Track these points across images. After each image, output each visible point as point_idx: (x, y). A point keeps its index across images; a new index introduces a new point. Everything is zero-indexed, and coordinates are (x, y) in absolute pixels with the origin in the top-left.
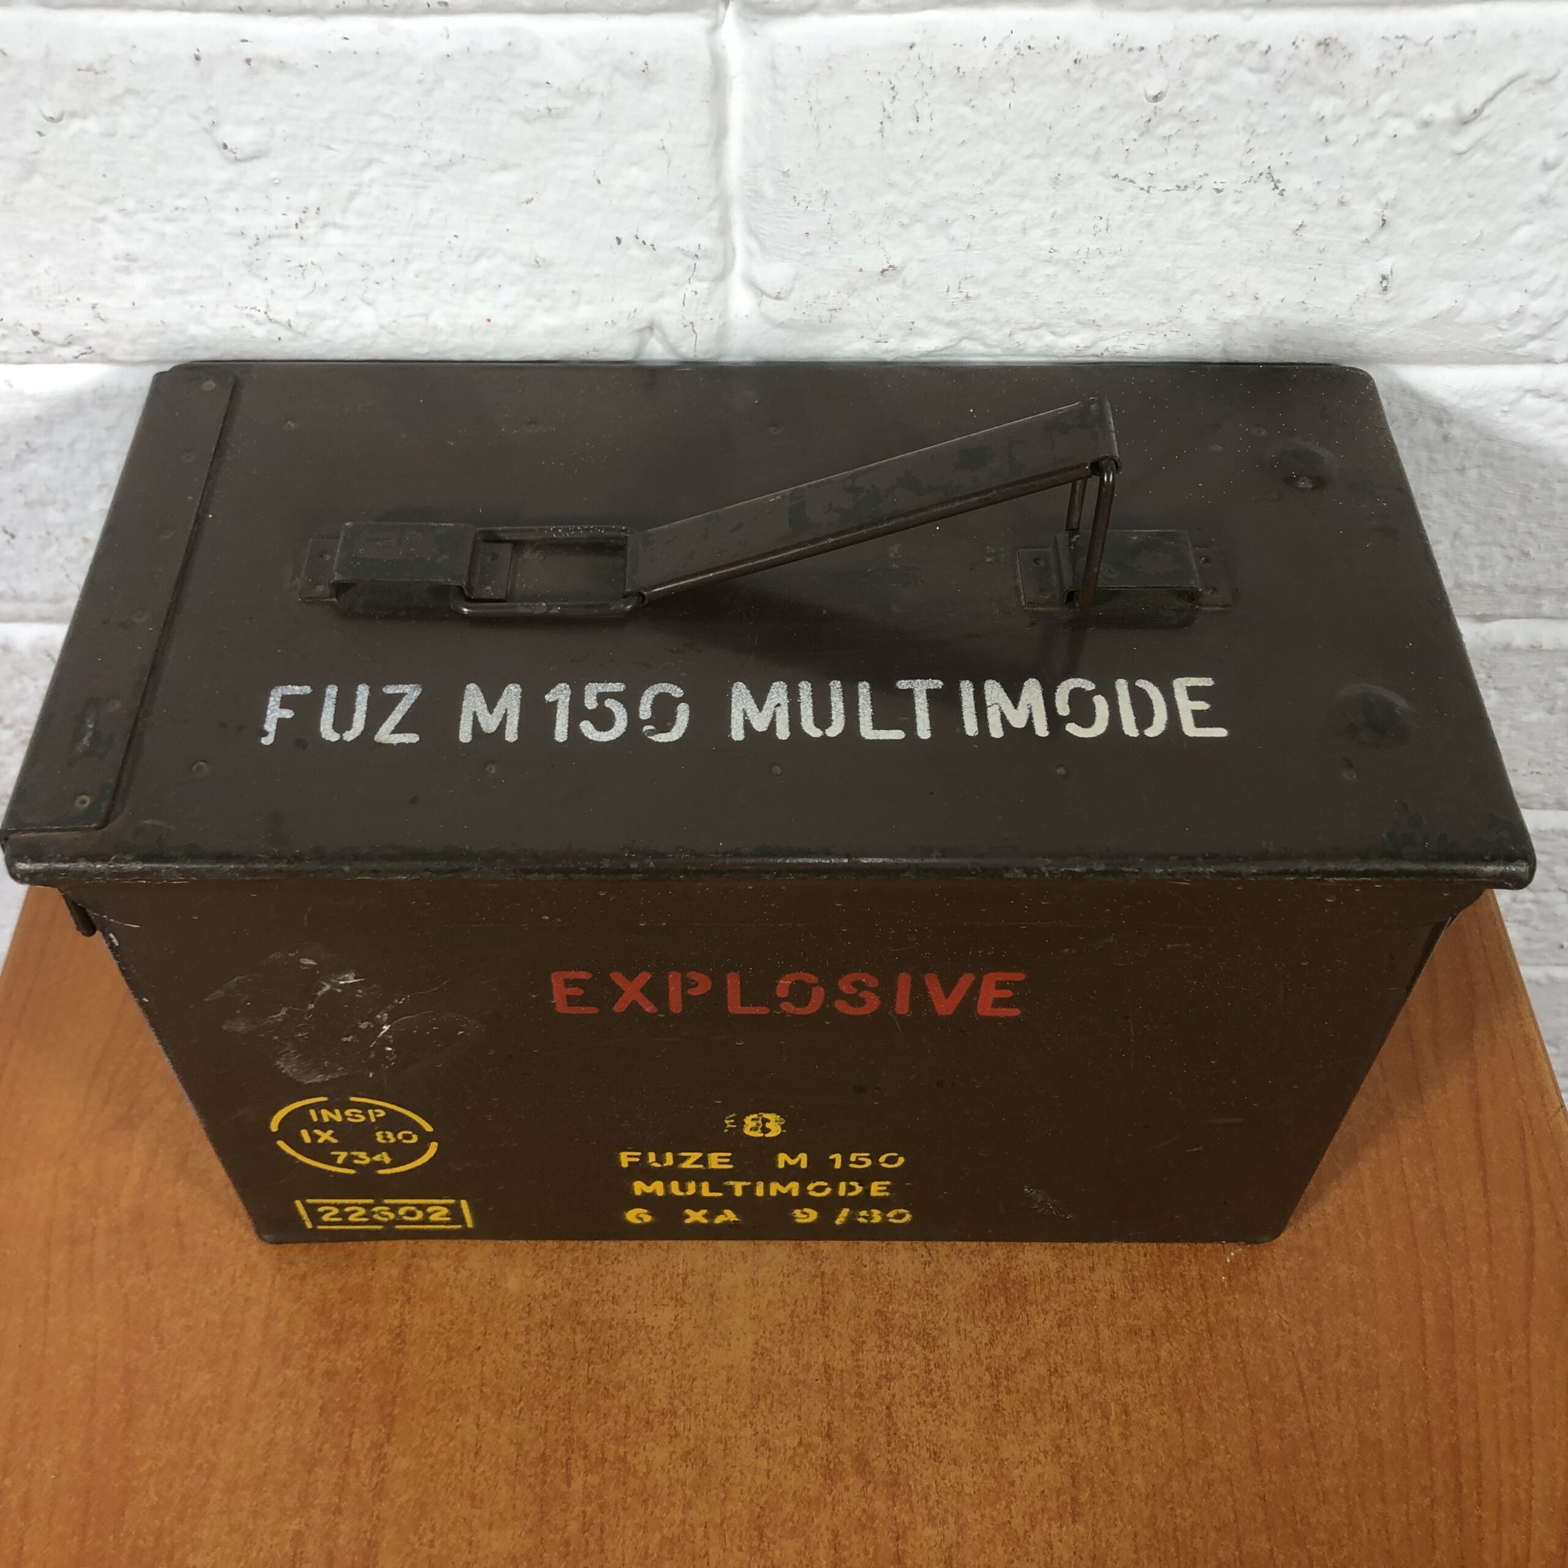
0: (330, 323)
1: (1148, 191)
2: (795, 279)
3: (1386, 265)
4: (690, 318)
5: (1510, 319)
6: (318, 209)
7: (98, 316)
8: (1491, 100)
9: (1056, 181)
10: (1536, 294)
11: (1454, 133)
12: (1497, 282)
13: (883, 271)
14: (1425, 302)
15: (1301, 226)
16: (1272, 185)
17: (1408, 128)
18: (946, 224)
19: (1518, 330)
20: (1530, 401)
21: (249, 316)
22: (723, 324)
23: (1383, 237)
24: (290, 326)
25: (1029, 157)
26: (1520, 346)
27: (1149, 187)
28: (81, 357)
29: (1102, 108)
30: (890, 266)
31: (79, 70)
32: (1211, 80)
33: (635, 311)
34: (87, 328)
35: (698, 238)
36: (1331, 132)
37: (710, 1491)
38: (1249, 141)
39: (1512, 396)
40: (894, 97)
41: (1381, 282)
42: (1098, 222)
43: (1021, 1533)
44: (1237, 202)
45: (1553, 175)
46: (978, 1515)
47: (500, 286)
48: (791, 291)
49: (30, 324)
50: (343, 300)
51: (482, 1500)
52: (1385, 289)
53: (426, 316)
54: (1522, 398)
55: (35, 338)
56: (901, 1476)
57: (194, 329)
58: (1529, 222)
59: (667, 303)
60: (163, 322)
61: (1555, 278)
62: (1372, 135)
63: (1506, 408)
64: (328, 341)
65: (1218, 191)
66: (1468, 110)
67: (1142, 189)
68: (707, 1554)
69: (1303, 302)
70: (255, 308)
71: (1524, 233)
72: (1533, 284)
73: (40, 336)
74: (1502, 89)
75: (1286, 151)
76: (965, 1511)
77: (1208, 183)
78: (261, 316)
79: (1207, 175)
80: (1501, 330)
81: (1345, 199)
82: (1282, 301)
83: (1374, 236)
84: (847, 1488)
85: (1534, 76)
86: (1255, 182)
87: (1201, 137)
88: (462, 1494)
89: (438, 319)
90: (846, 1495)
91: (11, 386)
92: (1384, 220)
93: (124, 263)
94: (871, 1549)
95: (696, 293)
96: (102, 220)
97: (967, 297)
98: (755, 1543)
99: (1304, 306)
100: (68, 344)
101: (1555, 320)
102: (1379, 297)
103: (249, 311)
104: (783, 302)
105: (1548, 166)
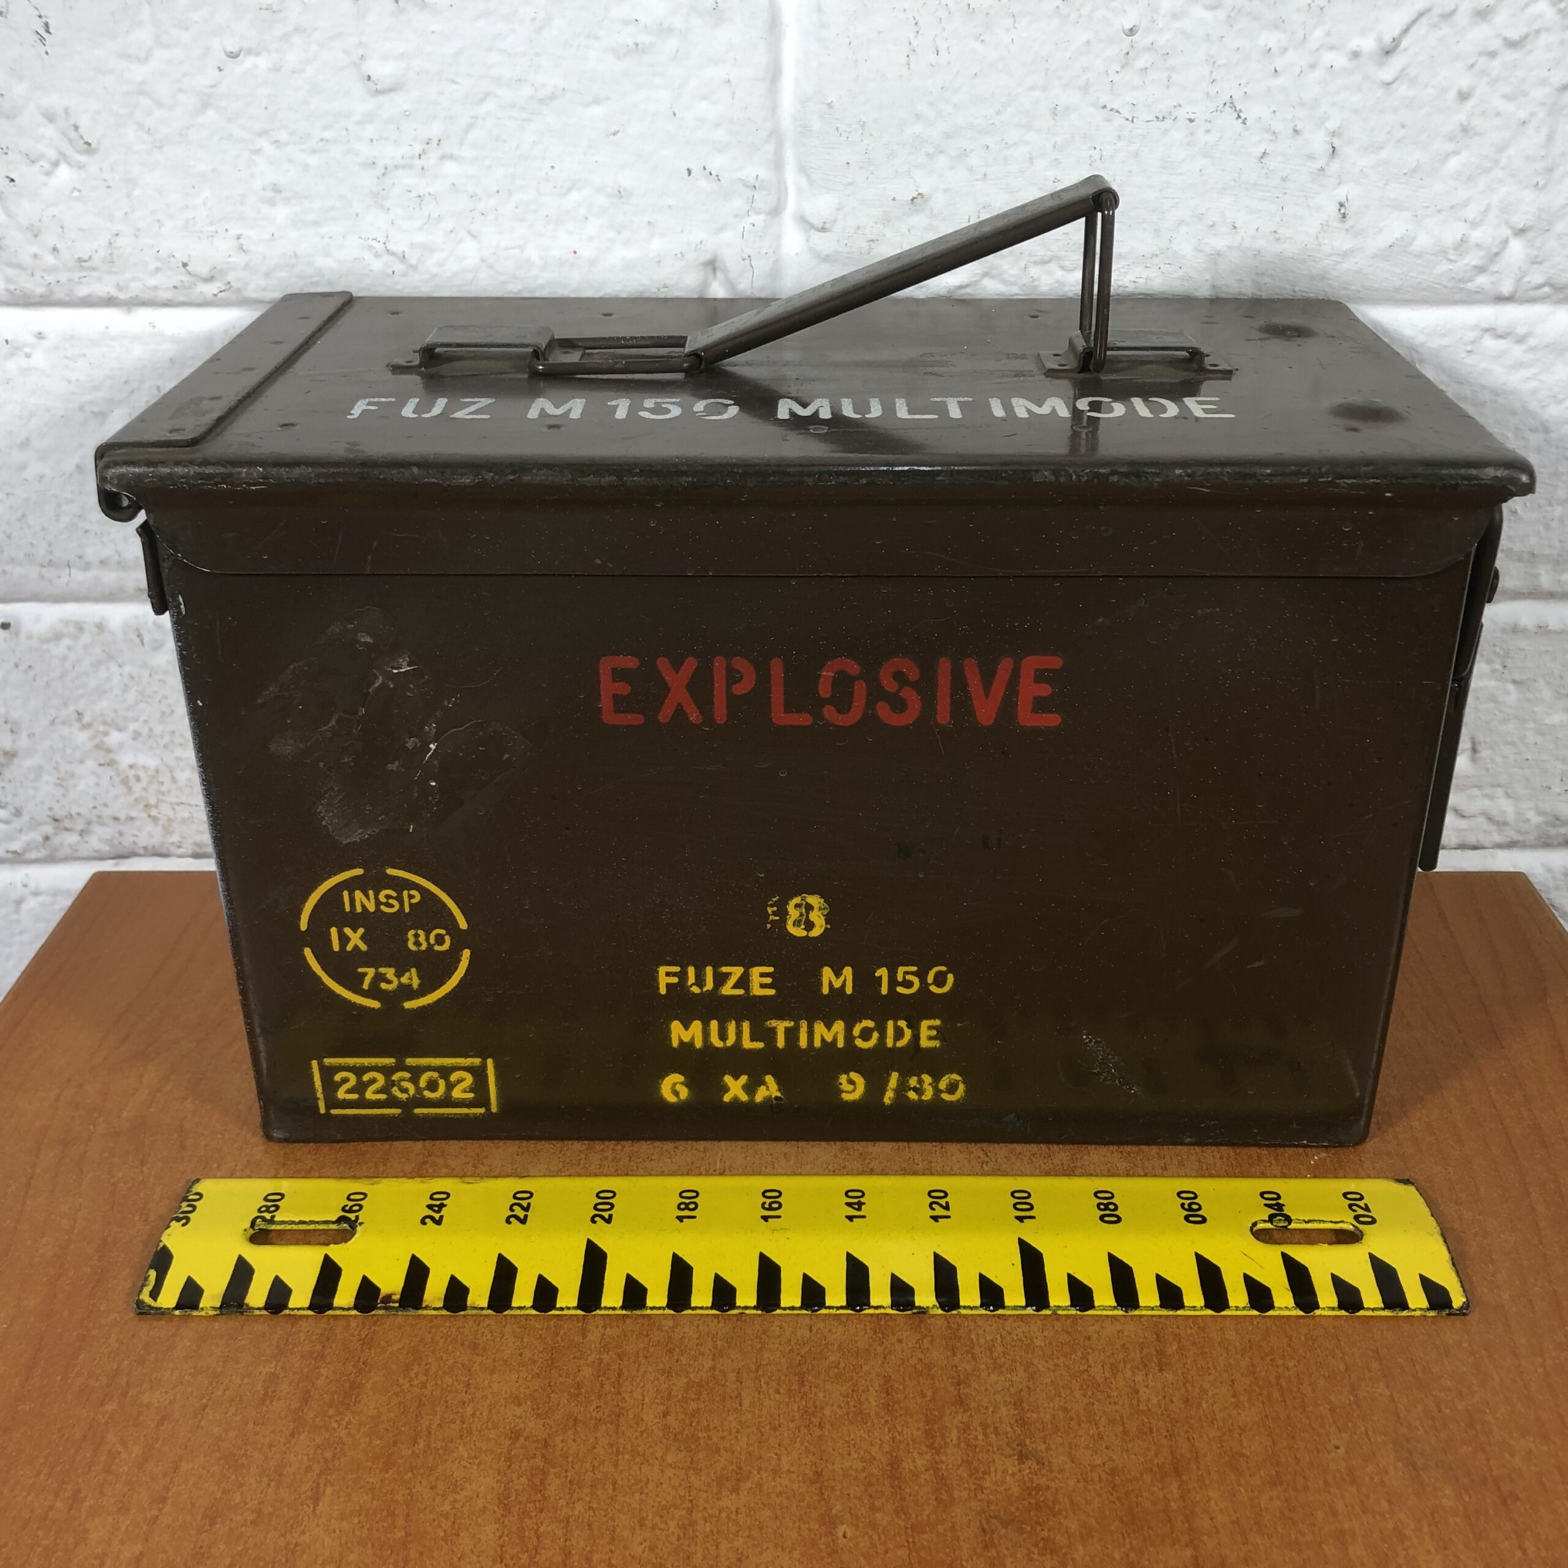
0: (438, 256)
1: (1132, 121)
2: (838, 209)
3: (1341, 193)
4: (748, 251)
5: (1456, 249)
6: (439, 140)
7: (241, 248)
8: (1405, 31)
9: (1054, 112)
10: (1475, 224)
11: (1381, 65)
12: (1439, 212)
13: (913, 199)
14: (1380, 231)
15: (1264, 153)
16: (1236, 115)
17: (1340, 60)
18: (965, 153)
19: (1465, 261)
20: (1489, 342)
21: (370, 247)
22: (777, 261)
23: (1335, 166)
24: (404, 257)
25: (1032, 88)
26: (1471, 280)
27: (1133, 117)
28: (220, 294)
29: (1088, 43)
30: (919, 194)
31: (260, 9)
32: (1175, 16)
33: (701, 243)
34: (230, 260)
35: (756, 170)
36: (1279, 64)
37: (744, 1342)
38: (1212, 72)
39: (1471, 335)
40: (918, 32)
41: (1340, 210)
42: (1093, 152)
43: (1100, 1380)
44: (1208, 131)
45: (1469, 104)
46: (1050, 1365)
47: (586, 218)
48: (835, 221)
49: (181, 256)
50: (452, 231)
51: (484, 1349)
52: (1344, 216)
53: (521, 248)
54: (1482, 337)
55: (183, 270)
56: (962, 1331)
57: (321, 262)
58: (1456, 153)
59: (729, 236)
60: (295, 254)
61: (1487, 209)
62: (1313, 66)
63: (1469, 348)
64: (435, 275)
65: (1191, 121)
66: (1387, 39)
67: (1127, 119)
68: (739, 1395)
69: (1275, 232)
70: (375, 239)
71: (1454, 162)
72: (1472, 212)
73: (188, 268)
74: (1414, 22)
75: (1243, 83)
76: (1036, 1361)
77: (1182, 114)
78: (379, 247)
79: (1180, 106)
80: (1451, 261)
81: (1299, 128)
82: (1257, 230)
83: (1327, 165)
84: (900, 1341)
85: (1437, 11)
86: (1221, 112)
87: (1172, 69)
88: (462, 1344)
89: (532, 253)
90: (898, 1347)
91: (154, 327)
92: (1333, 147)
93: (271, 194)
94: (929, 1393)
95: (754, 226)
96: (257, 152)
98: (795, 1386)
99: (1277, 236)
100: (210, 279)
101: (1496, 250)
102: (1340, 225)
103: (371, 242)
104: (828, 234)
105: (1463, 96)
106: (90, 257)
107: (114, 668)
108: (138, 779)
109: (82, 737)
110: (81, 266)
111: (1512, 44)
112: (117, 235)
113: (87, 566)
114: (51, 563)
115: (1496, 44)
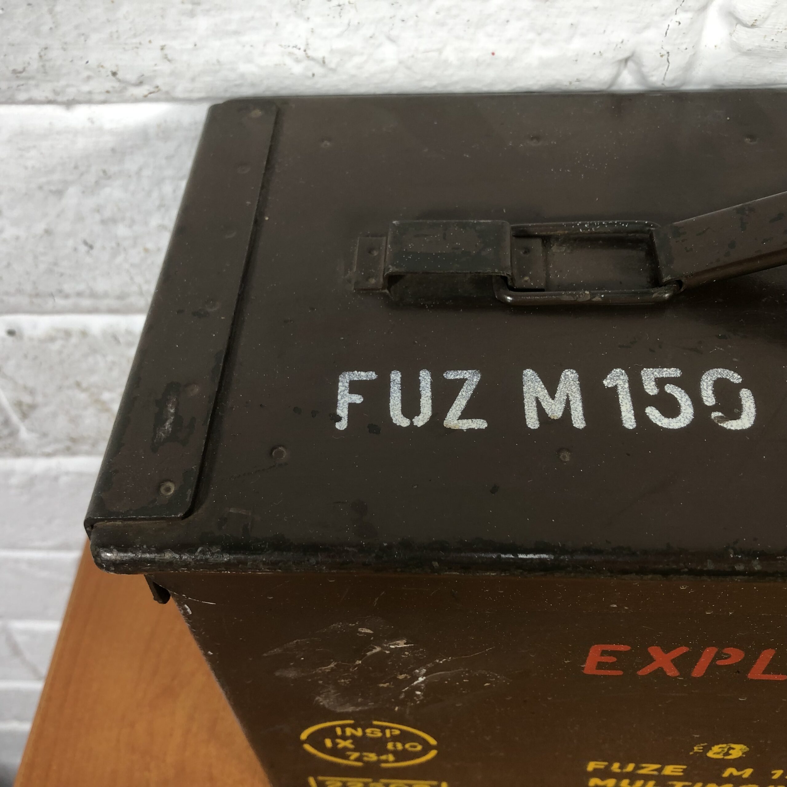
0: (357, 60)
2: (773, 7)
4: (668, 48)
7: (166, 57)
21: (290, 54)
22: (694, 54)
24: (324, 62)
28: (150, 96)
33: (622, 42)
34: (156, 68)
47: (508, 21)
48: (766, 19)
49: (110, 66)
50: (371, 37)
53: (440, 51)
57: (244, 68)
59: (651, 34)
60: (218, 62)
64: (353, 76)
70: (295, 47)
73: (117, 76)
78: (300, 54)
89: (450, 54)
91: (93, 123)
95: (680, 23)
100: (140, 83)
103: (291, 49)
106: (24, 70)
110: (17, 77)
112: (46, 48)
113: (67, 296)
114: (37, 295)
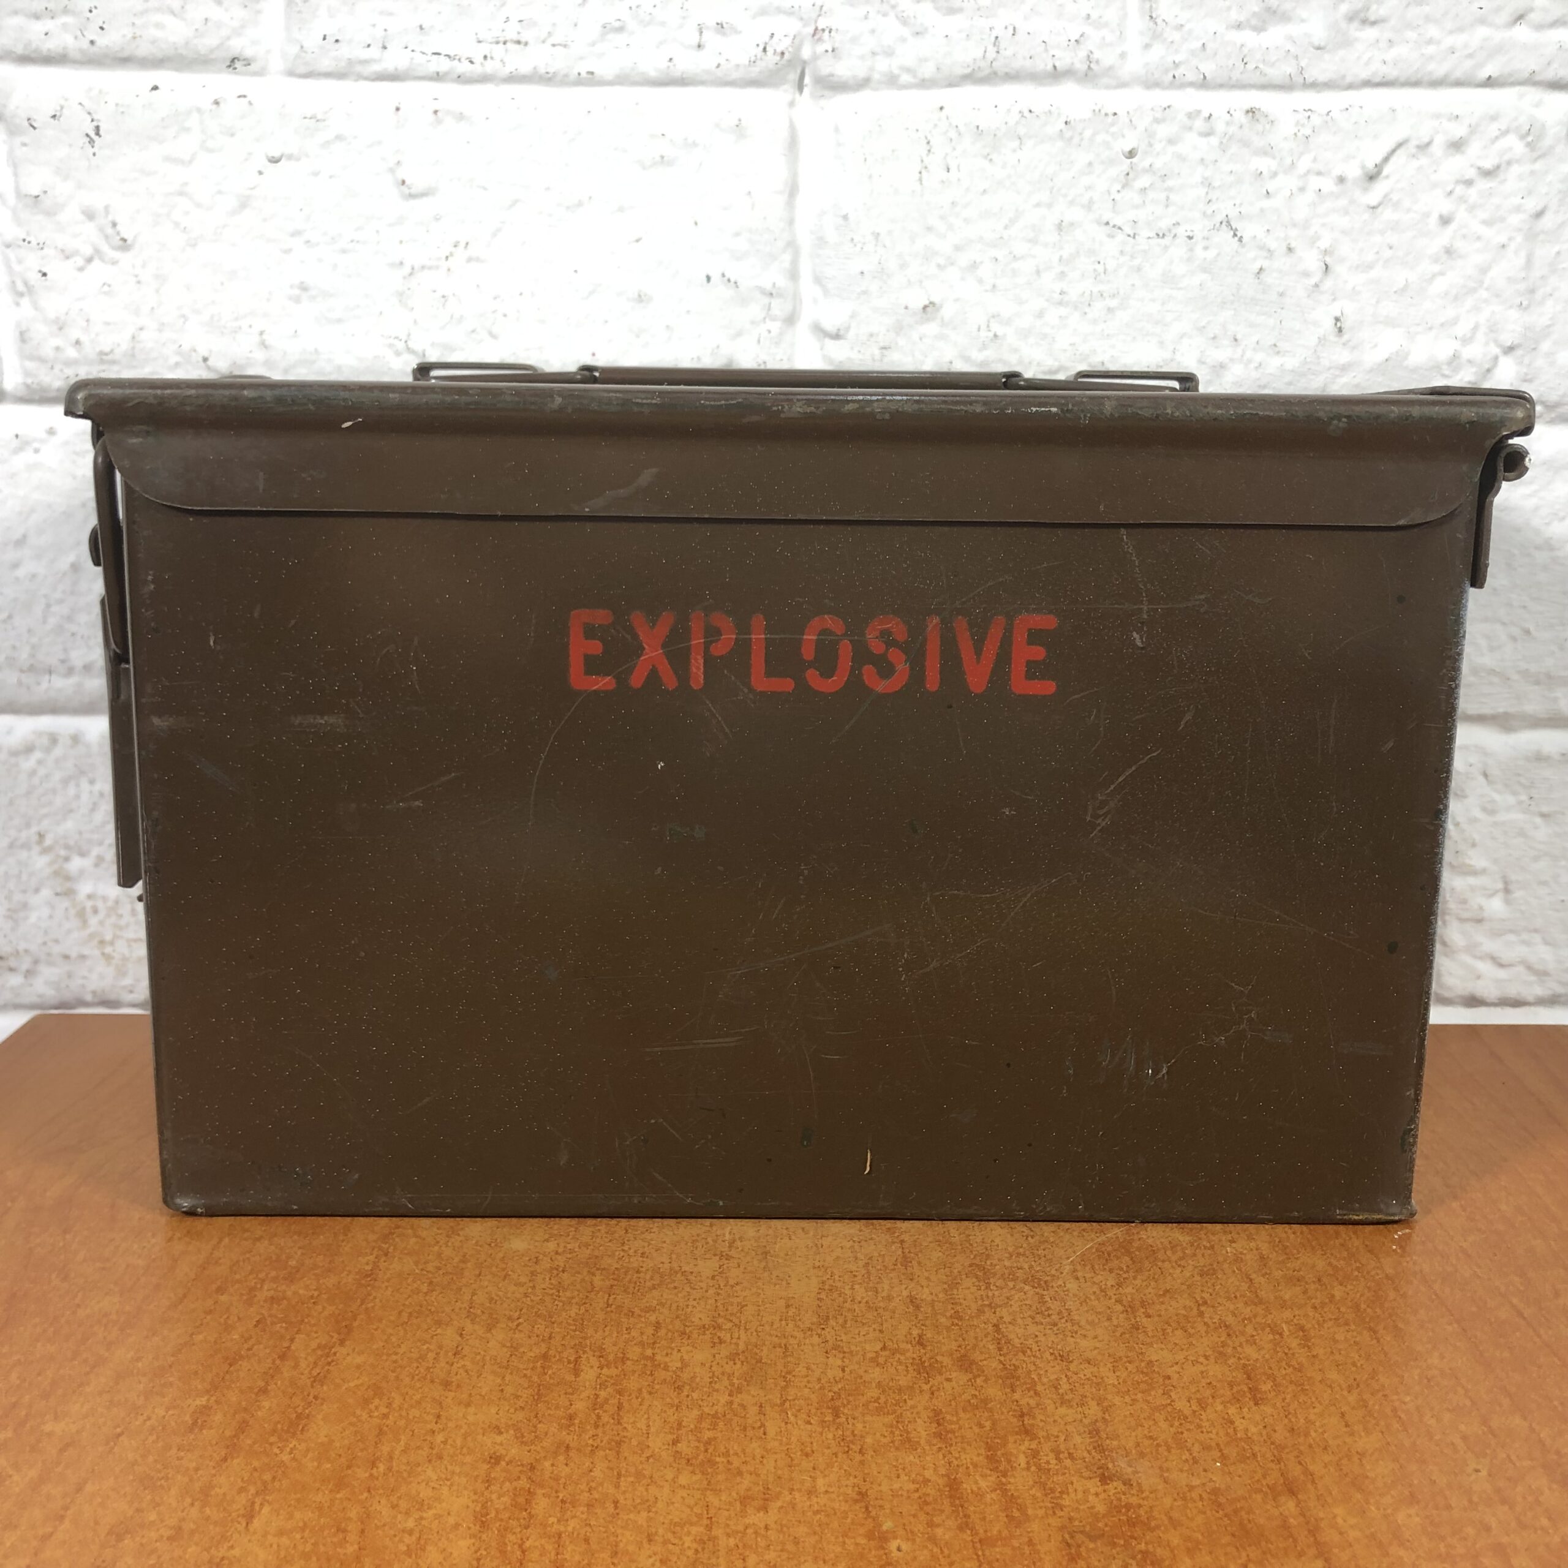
1: (1134, 238)
3: (1336, 309)
5: (1449, 363)
6: (467, 244)
8: (1386, 159)
9: (1060, 227)
10: (1466, 341)
11: (1366, 190)
12: (1431, 329)
13: (925, 307)
14: (1376, 345)
15: (1261, 269)
16: (1232, 233)
17: (1328, 185)
18: (974, 266)
19: (1460, 376)
23: (1328, 284)
25: (1038, 205)
27: (1135, 234)
29: (1090, 164)
30: (930, 303)
31: (305, 118)
32: (1171, 142)
35: (773, 278)
36: (1271, 186)
37: (766, 1380)
38: (1207, 193)
40: (929, 151)
41: (1336, 324)
42: (1097, 266)
43: (1187, 1412)
44: (1206, 248)
45: (1453, 227)
46: (1127, 1399)
51: (458, 1386)
52: (1340, 330)
55: (202, 364)
56: (1020, 1371)
58: (1442, 274)
61: (1476, 328)
62: (1302, 189)
65: (1190, 238)
66: (1370, 165)
67: (1129, 236)
68: (763, 1425)
69: (1275, 345)
71: (1440, 285)
72: (1461, 330)
74: (1394, 151)
75: (1238, 202)
76: (1109, 1397)
77: (1181, 231)
79: (1178, 224)
80: (1446, 375)
81: (1293, 245)
82: (1258, 343)
83: (1321, 281)
84: (949, 1380)
85: (1414, 143)
86: (1218, 230)
87: (1170, 189)
88: (432, 1381)
90: (946, 1384)
92: (1327, 266)
93: (297, 292)
94: (988, 1424)
96: (288, 251)
97: (995, 336)
98: (829, 1418)
99: (1277, 349)
101: (1487, 366)
102: (1336, 339)
104: (842, 342)
105: (1445, 221)
107: (85, 785)
108: (95, 911)
109: (41, 863)
111: (1487, 174)
115: (1471, 173)
